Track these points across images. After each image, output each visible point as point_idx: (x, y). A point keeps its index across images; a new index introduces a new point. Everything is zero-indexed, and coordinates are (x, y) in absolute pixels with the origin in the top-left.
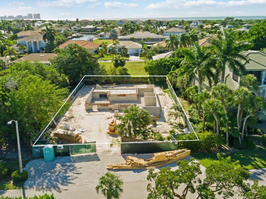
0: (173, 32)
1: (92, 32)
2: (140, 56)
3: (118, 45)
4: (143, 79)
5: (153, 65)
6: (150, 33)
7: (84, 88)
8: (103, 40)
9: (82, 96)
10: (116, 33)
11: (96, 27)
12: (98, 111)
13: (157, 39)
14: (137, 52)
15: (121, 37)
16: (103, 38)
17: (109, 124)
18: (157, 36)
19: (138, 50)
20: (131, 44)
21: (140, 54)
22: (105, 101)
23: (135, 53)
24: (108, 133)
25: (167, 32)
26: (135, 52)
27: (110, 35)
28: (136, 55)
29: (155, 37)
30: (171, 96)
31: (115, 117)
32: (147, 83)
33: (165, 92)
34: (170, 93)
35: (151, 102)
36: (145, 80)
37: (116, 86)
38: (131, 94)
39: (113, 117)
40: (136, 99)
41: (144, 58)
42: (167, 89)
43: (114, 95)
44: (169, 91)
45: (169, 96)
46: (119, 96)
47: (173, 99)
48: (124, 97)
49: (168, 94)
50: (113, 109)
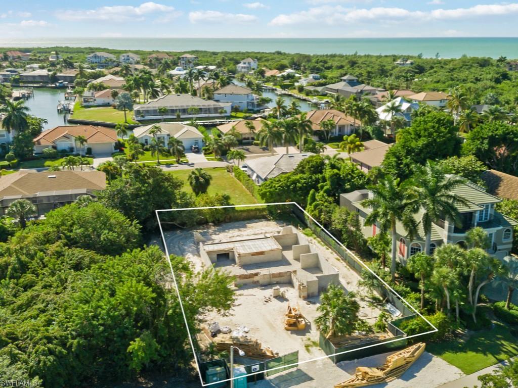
0: (231, 94)
1: (47, 83)
2: (205, 154)
5: (276, 189)
6: (192, 98)
11: (55, 73)
12: (237, 288)
13: (207, 110)
14: (197, 146)
15: (139, 107)
16: (92, 104)
17: (287, 315)
19: (197, 140)
20: (181, 129)
23: (195, 148)
24: (287, 330)
25: (220, 94)
26: (194, 146)
28: (197, 151)
29: (203, 106)
30: (323, 244)
31: (274, 297)
32: (264, 218)
33: (307, 235)
34: (318, 237)
35: (310, 262)
36: (260, 213)
37: (217, 228)
38: (272, 250)
39: (271, 297)
40: (280, 258)
41: (213, 156)
42: (308, 229)
43: (246, 255)
44: (313, 233)
45: (319, 242)
46: (253, 254)
47: (330, 250)
48: (261, 257)
49: (315, 238)
50: (261, 282)
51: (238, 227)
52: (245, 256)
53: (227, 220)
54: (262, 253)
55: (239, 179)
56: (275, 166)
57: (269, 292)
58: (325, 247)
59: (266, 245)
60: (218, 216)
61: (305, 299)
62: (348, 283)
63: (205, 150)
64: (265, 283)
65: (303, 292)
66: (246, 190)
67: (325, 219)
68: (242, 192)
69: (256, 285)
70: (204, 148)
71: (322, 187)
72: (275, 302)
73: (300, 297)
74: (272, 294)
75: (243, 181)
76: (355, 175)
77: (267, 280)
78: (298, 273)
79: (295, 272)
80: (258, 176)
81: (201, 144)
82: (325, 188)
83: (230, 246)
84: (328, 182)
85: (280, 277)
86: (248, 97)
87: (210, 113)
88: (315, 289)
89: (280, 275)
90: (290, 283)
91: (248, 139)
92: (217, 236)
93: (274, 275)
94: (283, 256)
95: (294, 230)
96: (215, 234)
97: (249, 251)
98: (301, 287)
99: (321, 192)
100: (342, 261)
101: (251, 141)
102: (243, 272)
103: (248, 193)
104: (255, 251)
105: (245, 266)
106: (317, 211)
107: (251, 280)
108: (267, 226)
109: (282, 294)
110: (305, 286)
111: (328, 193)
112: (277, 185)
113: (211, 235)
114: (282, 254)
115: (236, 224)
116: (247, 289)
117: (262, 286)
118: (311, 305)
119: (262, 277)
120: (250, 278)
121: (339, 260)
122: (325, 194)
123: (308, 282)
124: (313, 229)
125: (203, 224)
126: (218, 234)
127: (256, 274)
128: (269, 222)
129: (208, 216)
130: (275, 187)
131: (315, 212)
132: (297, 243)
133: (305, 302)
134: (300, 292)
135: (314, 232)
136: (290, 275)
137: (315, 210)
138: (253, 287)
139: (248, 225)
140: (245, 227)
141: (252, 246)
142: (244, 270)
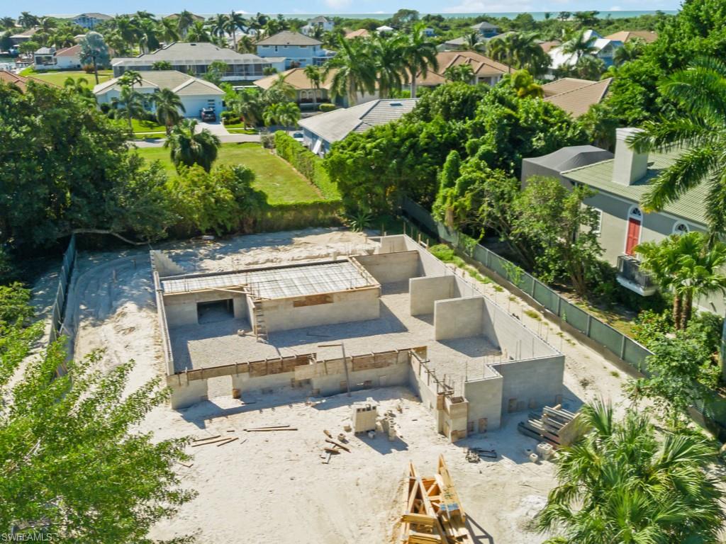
0: (286, 46)
2: (226, 124)
3: (137, 86)
4: (321, 211)
6: (217, 49)
7: (81, 267)
8: (49, 74)
9: (101, 315)
10: (103, 48)
13: (243, 68)
14: (212, 109)
15: (121, 62)
16: (50, 67)
18: (242, 59)
19: (213, 101)
20: (183, 82)
21: (224, 116)
22: (236, 336)
23: (206, 113)
25: (267, 46)
26: (205, 110)
27: (82, 53)
28: (211, 119)
29: (235, 61)
30: (483, 277)
31: (357, 434)
32: (336, 225)
33: (441, 258)
34: (469, 262)
35: (465, 321)
36: (326, 213)
37: (219, 245)
38: (353, 291)
39: (349, 436)
40: (375, 312)
41: (241, 127)
42: (442, 246)
43: (277, 304)
44: (455, 254)
45: (473, 275)
46: (299, 303)
47: (506, 292)
48: (322, 310)
49: (461, 266)
50: (316, 384)
51: (273, 244)
52: (276, 307)
53: (247, 231)
54: (324, 299)
55: (286, 157)
56: (361, 121)
57: (342, 417)
58: (491, 285)
59: (335, 278)
60: (222, 217)
61: (459, 440)
62: (585, 384)
63: (227, 117)
64: (330, 387)
65: (453, 417)
66: (299, 174)
67: (489, 215)
68: (290, 177)
69: (301, 392)
70: (224, 112)
71: (474, 150)
72: (361, 452)
73: (442, 432)
74: (352, 424)
75: (292, 159)
76: (552, 120)
77: (335, 378)
78: (430, 354)
79: (422, 351)
80: (325, 145)
81: (219, 107)
82: (482, 149)
83: (238, 281)
84: (490, 136)
85: (375, 366)
86: (314, 50)
87: (248, 74)
88: (492, 407)
89: (377, 360)
90: (408, 387)
91: (310, 101)
92: (215, 262)
93: (359, 363)
94: (383, 307)
95: (411, 244)
96: (213, 258)
97: (288, 294)
98: (448, 403)
99: (473, 160)
100: (544, 320)
101: (316, 104)
102: (267, 352)
103: (303, 178)
104: (304, 292)
105: (275, 337)
106: (468, 195)
107: (286, 377)
108: (341, 240)
109: (384, 423)
110: (459, 400)
111: (491, 160)
112: (368, 146)
113: (201, 259)
114: (381, 303)
115: (269, 237)
116: (272, 406)
117: (320, 394)
118: (483, 463)
119: (320, 368)
120: (282, 370)
121: (536, 317)
122: (483, 163)
123: (468, 385)
124: (455, 244)
125: (189, 237)
126: (221, 258)
127: (303, 360)
128: (347, 233)
129: (196, 216)
130: (364, 148)
131: (462, 199)
132: (419, 272)
133: (461, 451)
134: (441, 418)
135: (459, 252)
136: (409, 362)
137: (462, 194)
138: (289, 401)
139: (295, 239)
140: (290, 242)
141: (297, 283)
142: (272, 348)
